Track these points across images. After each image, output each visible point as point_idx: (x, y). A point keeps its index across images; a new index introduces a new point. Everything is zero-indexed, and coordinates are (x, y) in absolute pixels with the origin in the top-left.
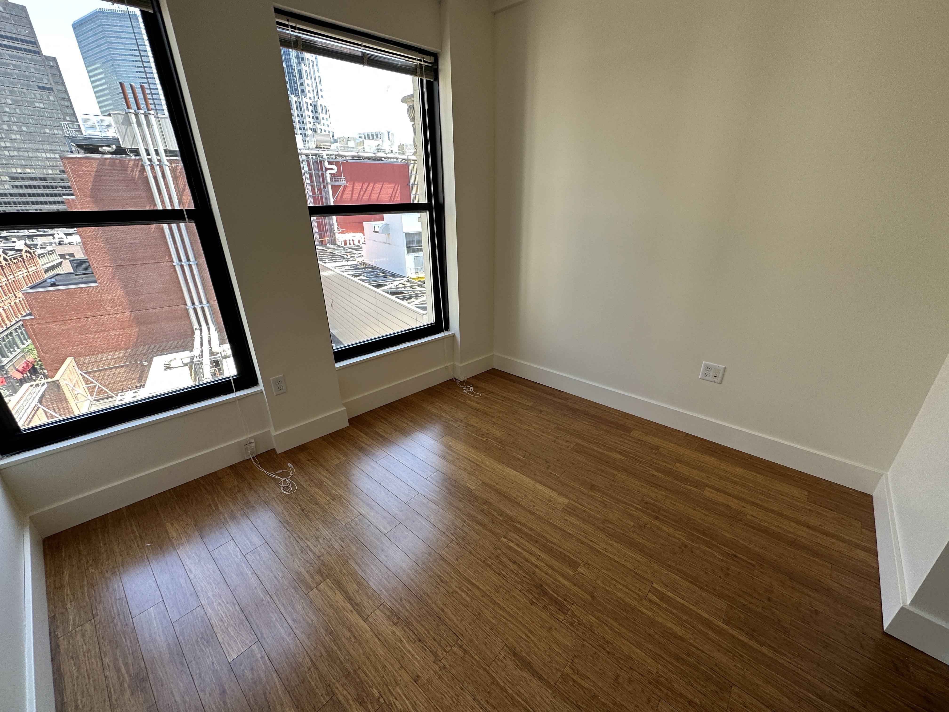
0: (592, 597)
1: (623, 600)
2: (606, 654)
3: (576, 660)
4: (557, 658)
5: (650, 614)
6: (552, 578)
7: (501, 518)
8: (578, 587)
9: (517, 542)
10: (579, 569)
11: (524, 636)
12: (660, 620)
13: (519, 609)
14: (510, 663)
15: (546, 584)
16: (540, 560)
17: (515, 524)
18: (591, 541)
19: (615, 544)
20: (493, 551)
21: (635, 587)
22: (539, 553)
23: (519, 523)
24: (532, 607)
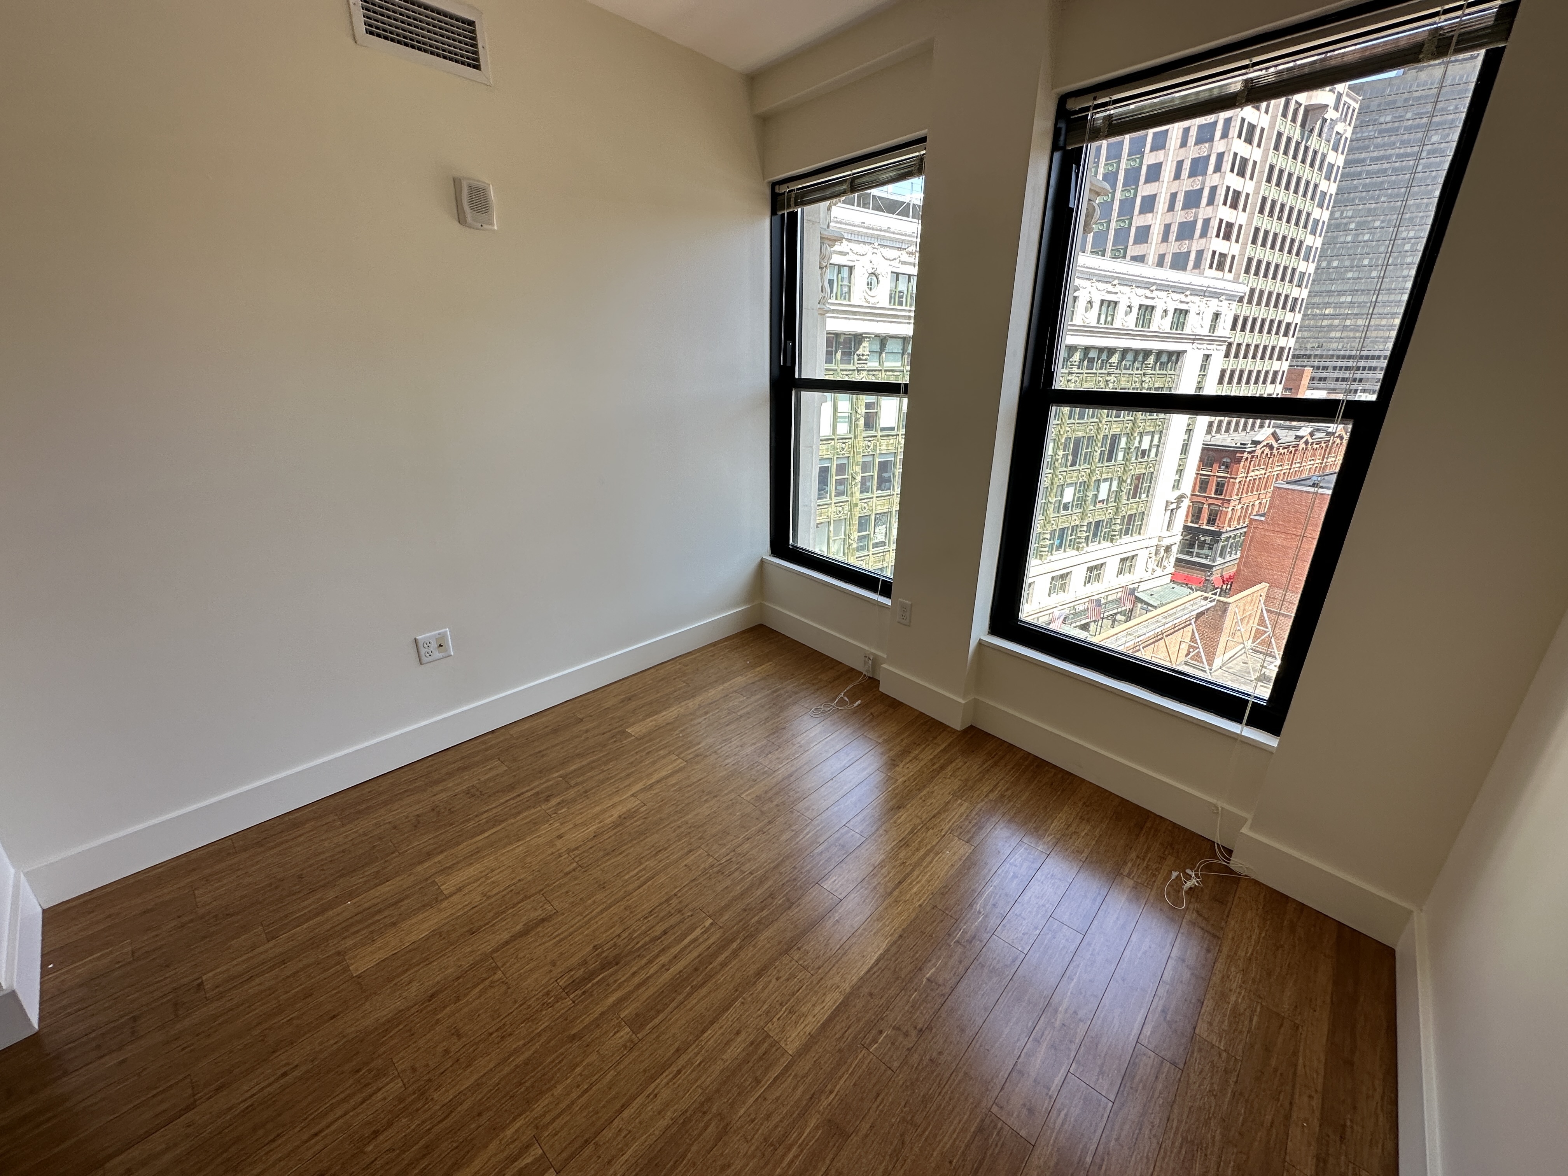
0: (574, 1035)
1: (549, 1089)
2: (491, 1031)
3: (504, 988)
4: (518, 965)
5: (509, 1132)
6: (624, 981)
7: (753, 921)
8: (596, 1019)
9: (701, 940)
10: (627, 1029)
11: (559, 932)
12: (493, 1146)
13: (594, 931)
14: (538, 914)
15: (616, 972)
16: (661, 968)
17: (738, 941)
18: (679, 1072)
19: (663, 1123)
20: (690, 907)
21: (562, 1127)
22: (674, 970)
23: (740, 948)
24: (591, 946)
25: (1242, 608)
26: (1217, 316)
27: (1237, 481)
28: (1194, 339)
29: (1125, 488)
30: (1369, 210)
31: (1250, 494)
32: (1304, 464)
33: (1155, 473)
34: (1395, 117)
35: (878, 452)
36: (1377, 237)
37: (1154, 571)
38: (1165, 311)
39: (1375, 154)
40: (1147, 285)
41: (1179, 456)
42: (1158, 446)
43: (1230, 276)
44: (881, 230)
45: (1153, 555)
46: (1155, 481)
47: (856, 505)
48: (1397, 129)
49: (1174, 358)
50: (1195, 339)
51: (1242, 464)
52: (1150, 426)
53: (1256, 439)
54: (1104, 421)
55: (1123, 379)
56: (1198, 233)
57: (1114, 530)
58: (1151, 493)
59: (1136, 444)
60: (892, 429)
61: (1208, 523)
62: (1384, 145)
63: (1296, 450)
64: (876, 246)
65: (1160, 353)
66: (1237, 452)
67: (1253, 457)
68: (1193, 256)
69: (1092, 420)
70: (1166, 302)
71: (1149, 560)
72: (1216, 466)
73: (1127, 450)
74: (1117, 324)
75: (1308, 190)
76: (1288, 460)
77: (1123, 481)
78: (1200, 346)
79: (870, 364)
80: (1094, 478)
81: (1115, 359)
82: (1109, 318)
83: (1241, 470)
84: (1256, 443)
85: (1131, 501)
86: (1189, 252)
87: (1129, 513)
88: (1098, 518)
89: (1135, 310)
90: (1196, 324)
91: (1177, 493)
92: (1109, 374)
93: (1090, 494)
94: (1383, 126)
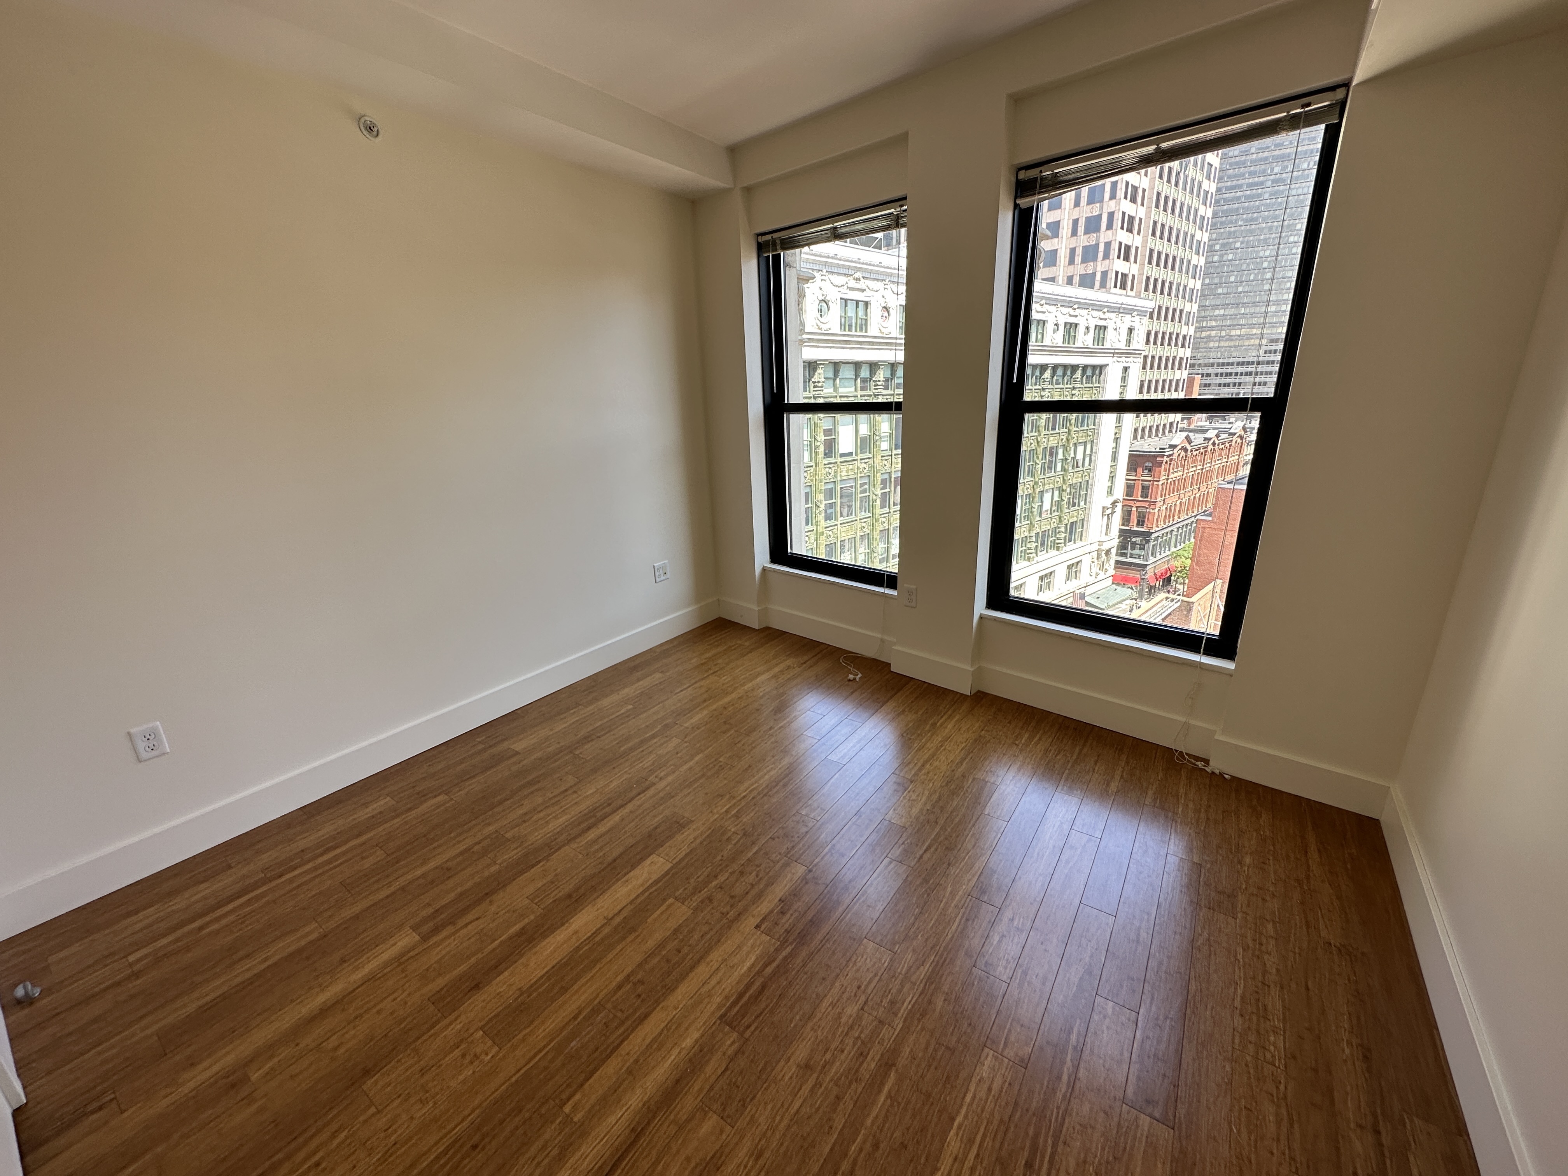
25: (1203, 606)
26: (1131, 330)
27: (1160, 483)
28: (1113, 353)
29: (1065, 497)
30: (1230, 233)
31: (1172, 495)
32: (1213, 464)
33: (1090, 481)
34: (1242, 152)
35: (839, 478)
36: (1238, 256)
37: (1097, 574)
38: (1087, 328)
39: (1229, 184)
40: (1070, 304)
41: (1110, 464)
42: (1091, 455)
43: (1133, 293)
44: (828, 257)
45: (1095, 560)
46: (1091, 489)
47: (822, 534)
48: (1244, 162)
49: (1097, 372)
50: (1115, 353)
51: (1163, 467)
52: (1082, 437)
53: (1173, 443)
54: (1042, 434)
55: (1056, 393)
56: (1101, 255)
57: (1059, 539)
58: (1088, 500)
59: (1072, 455)
60: (851, 454)
61: (1138, 524)
62: (1235, 176)
63: (1206, 451)
64: (824, 273)
65: (1085, 368)
66: (1158, 456)
67: (1171, 460)
68: (1098, 277)
69: (1031, 434)
70: (1086, 319)
71: (1093, 565)
72: (1140, 470)
73: (1064, 461)
74: (1047, 342)
75: (1191, 215)
76: (1201, 461)
77: (1063, 490)
78: (1119, 359)
79: (826, 391)
80: (1038, 490)
81: (1047, 374)
82: (1040, 337)
83: (1163, 473)
84: (1173, 447)
85: (1072, 509)
86: (1094, 274)
87: (1071, 521)
88: (1044, 528)
89: (1061, 328)
90: (1115, 339)
91: (1111, 499)
92: (1043, 389)
93: (1036, 506)
94: (1233, 160)
